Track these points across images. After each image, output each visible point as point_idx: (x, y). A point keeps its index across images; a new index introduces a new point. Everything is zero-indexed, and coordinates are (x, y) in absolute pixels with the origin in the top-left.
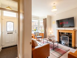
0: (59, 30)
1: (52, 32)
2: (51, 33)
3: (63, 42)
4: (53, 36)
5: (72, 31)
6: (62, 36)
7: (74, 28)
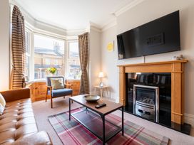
0: (124, 67)
1: (106, 77)
2: (101, 78)
3: (140, 108)
4: (109, 89)
5: (169, 63)
6: (135, 85)
7: (178, 54)
